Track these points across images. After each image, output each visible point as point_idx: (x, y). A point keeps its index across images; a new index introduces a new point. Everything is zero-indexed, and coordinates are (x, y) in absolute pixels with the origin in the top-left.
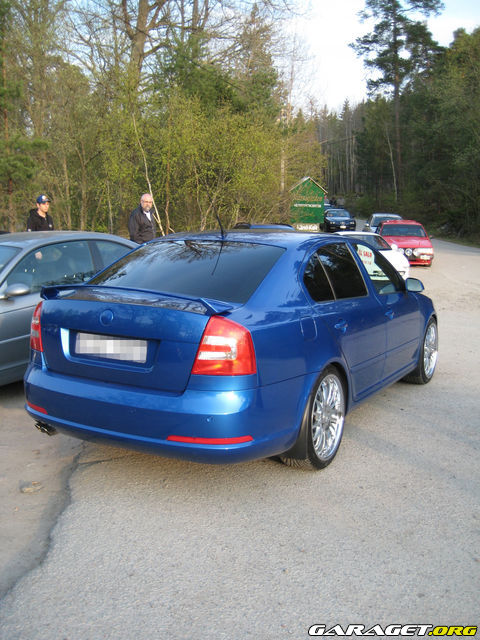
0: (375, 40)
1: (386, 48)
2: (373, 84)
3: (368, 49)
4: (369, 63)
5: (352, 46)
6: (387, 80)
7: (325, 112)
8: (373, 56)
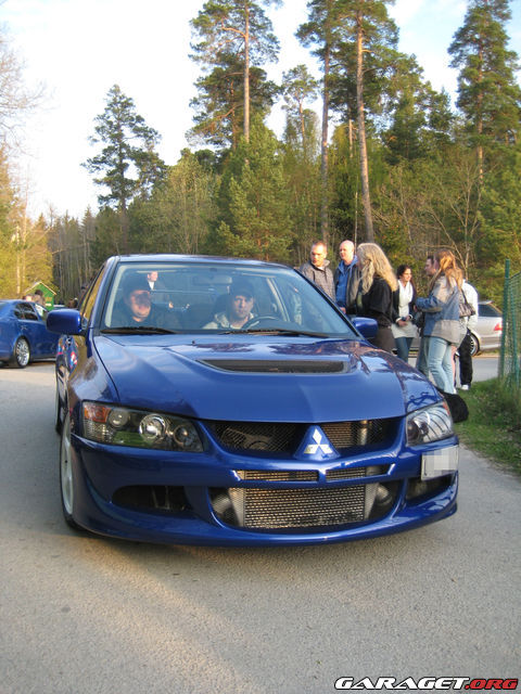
0: (104, 161)
1: (113, 168)
2: (102, 199)
3: (98, 168)
4: (97, 182)
5: (84, 165)
6: (115, 196)
7: (67, 217)
8: (102, 175)
